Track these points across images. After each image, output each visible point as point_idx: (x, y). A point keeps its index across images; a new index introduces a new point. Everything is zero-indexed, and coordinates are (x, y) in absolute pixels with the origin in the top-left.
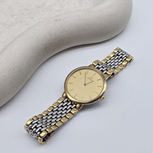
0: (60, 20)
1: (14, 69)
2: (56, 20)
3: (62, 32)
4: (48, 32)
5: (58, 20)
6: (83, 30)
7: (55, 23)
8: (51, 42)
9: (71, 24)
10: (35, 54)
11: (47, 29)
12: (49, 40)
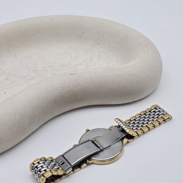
0: (76, 74)
1: (16, 115)
2: (72, 74)
3: (76, 86)
4: (61, 84)
5: (73, 74)
6: (100, 86)
7: (70, 77)
8: (63, 95)
9: (87, 79)
10: (43, 104)
11: (60, 81)
12: (60, 93)
